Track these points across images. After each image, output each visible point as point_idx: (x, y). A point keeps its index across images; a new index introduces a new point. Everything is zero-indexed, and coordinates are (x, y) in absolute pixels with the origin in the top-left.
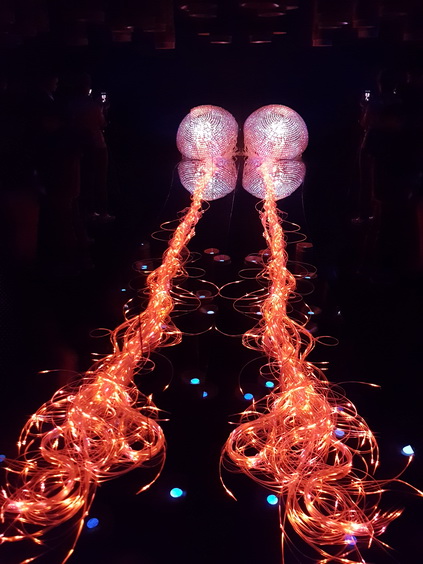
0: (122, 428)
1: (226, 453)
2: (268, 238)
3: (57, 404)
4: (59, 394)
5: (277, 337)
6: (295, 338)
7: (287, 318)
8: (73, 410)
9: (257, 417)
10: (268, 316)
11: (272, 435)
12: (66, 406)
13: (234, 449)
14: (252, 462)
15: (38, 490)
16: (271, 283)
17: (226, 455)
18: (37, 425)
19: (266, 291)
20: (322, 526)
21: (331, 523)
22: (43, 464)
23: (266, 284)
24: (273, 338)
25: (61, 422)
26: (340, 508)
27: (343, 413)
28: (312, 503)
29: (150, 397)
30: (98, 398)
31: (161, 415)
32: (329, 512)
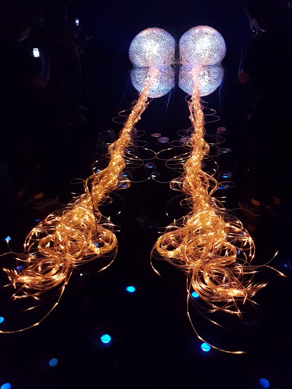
0: (90, 235)
1: (155, 249)
2: (192, 120)
3: (49, 222)
4: (50, 217)
5: (194, 183)
6: (206, 183)
7: (201, 171)
8: (59, 225)
9: (176, 229)
10: (188, 170)
11: (185, 239)
12: (55, 223)
13: (160, 247)
14: (171, 254)
15: (37, 270)
16: (192, 149)
17: (155, 250)
18: (36, 234)
19: (188, 155)
20: (214, 291)
21: (219, 289)
22: (40, 256)
23: (189, 150)
24: (190, 183)
25: (52, 232)
26: (226, 281)
27: (233, 227)
28: (208, 278)
29: (109, 218)
30: (75, 218)
31: (115, 228)
32: (219, 283)
